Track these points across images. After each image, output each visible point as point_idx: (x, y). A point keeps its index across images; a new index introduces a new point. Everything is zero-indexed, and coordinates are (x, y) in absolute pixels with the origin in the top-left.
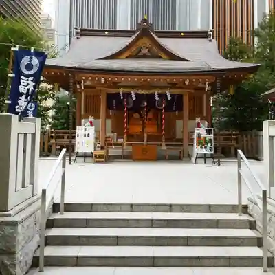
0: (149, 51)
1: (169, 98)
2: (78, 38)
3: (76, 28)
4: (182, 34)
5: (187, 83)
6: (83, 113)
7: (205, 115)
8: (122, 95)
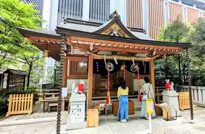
0: (117, 34)
2: (65, 23)
3: (64, 18)
5: (154, 53)
6: (68, 75)
8: (105, 61)
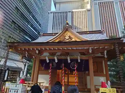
1: (79, 61)
2: (41, 37)
4: (88, 32)
7: (105, 73)
